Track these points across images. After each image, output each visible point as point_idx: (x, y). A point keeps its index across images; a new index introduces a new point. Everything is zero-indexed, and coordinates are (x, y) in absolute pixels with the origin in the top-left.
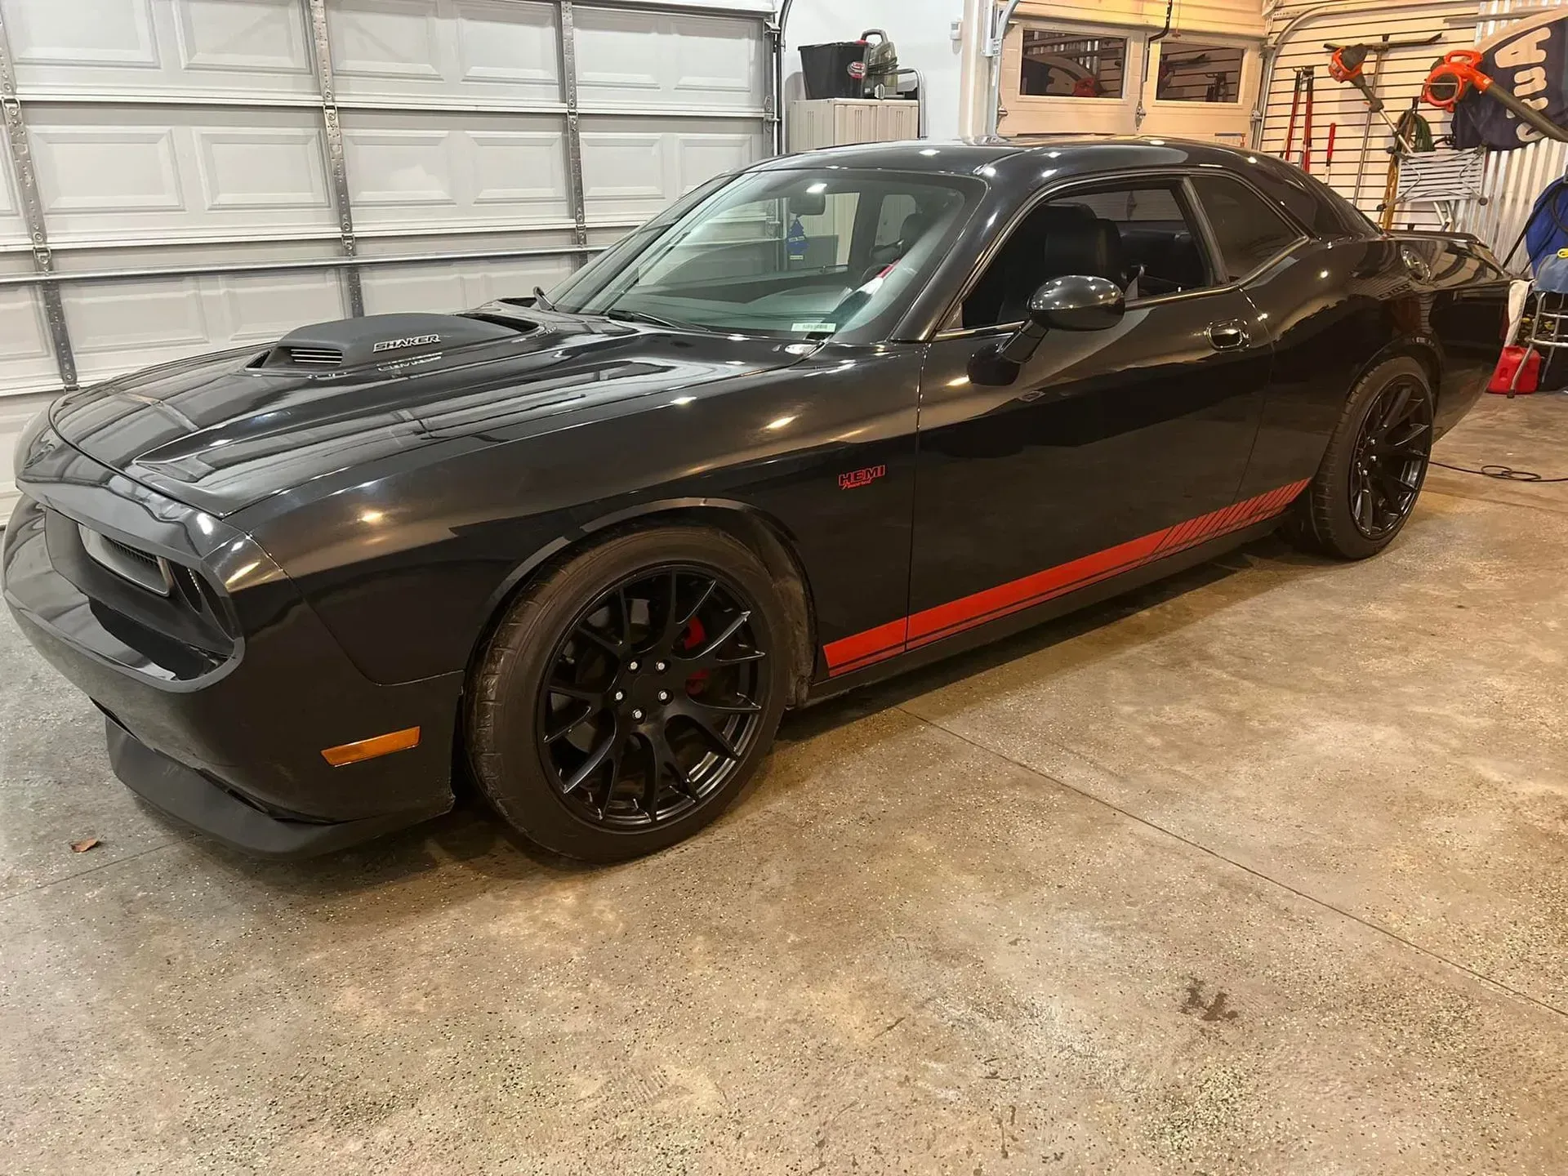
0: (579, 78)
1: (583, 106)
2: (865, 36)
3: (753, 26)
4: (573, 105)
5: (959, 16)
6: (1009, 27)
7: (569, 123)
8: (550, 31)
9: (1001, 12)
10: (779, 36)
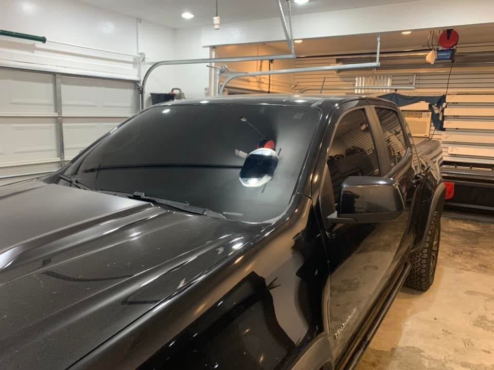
0: (63, 103)
1: (64, 114)
2: (173, 90)
3: (133, 85)
4: (60, 113)
5: (207, 86)
6: (224, 91)
7: (59, 121)
8: (51, 86)
9: (221, 86)
10: (142, 89)
